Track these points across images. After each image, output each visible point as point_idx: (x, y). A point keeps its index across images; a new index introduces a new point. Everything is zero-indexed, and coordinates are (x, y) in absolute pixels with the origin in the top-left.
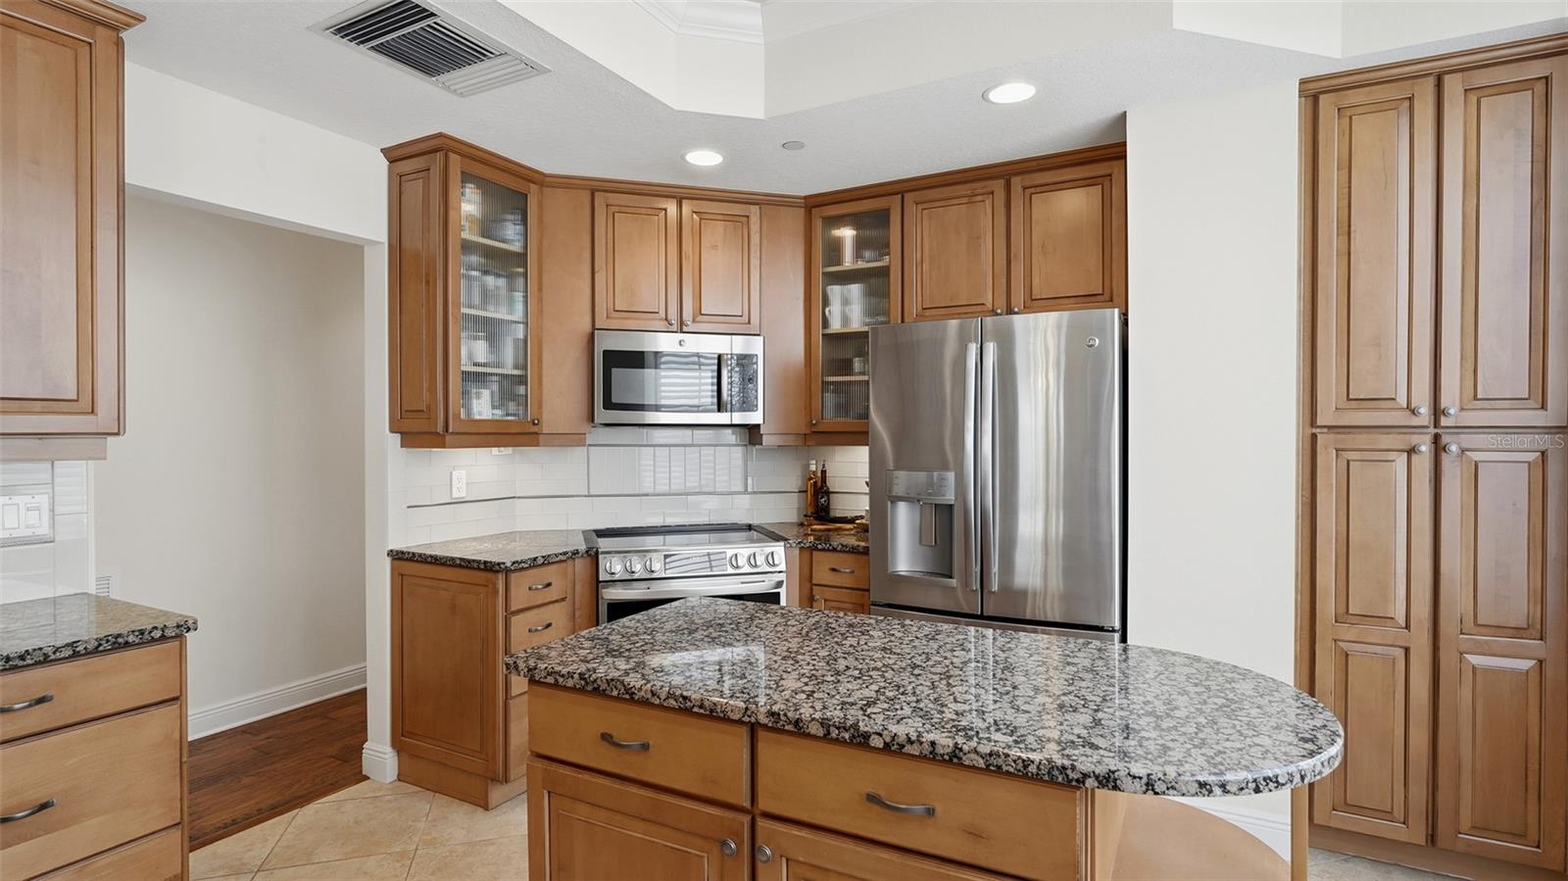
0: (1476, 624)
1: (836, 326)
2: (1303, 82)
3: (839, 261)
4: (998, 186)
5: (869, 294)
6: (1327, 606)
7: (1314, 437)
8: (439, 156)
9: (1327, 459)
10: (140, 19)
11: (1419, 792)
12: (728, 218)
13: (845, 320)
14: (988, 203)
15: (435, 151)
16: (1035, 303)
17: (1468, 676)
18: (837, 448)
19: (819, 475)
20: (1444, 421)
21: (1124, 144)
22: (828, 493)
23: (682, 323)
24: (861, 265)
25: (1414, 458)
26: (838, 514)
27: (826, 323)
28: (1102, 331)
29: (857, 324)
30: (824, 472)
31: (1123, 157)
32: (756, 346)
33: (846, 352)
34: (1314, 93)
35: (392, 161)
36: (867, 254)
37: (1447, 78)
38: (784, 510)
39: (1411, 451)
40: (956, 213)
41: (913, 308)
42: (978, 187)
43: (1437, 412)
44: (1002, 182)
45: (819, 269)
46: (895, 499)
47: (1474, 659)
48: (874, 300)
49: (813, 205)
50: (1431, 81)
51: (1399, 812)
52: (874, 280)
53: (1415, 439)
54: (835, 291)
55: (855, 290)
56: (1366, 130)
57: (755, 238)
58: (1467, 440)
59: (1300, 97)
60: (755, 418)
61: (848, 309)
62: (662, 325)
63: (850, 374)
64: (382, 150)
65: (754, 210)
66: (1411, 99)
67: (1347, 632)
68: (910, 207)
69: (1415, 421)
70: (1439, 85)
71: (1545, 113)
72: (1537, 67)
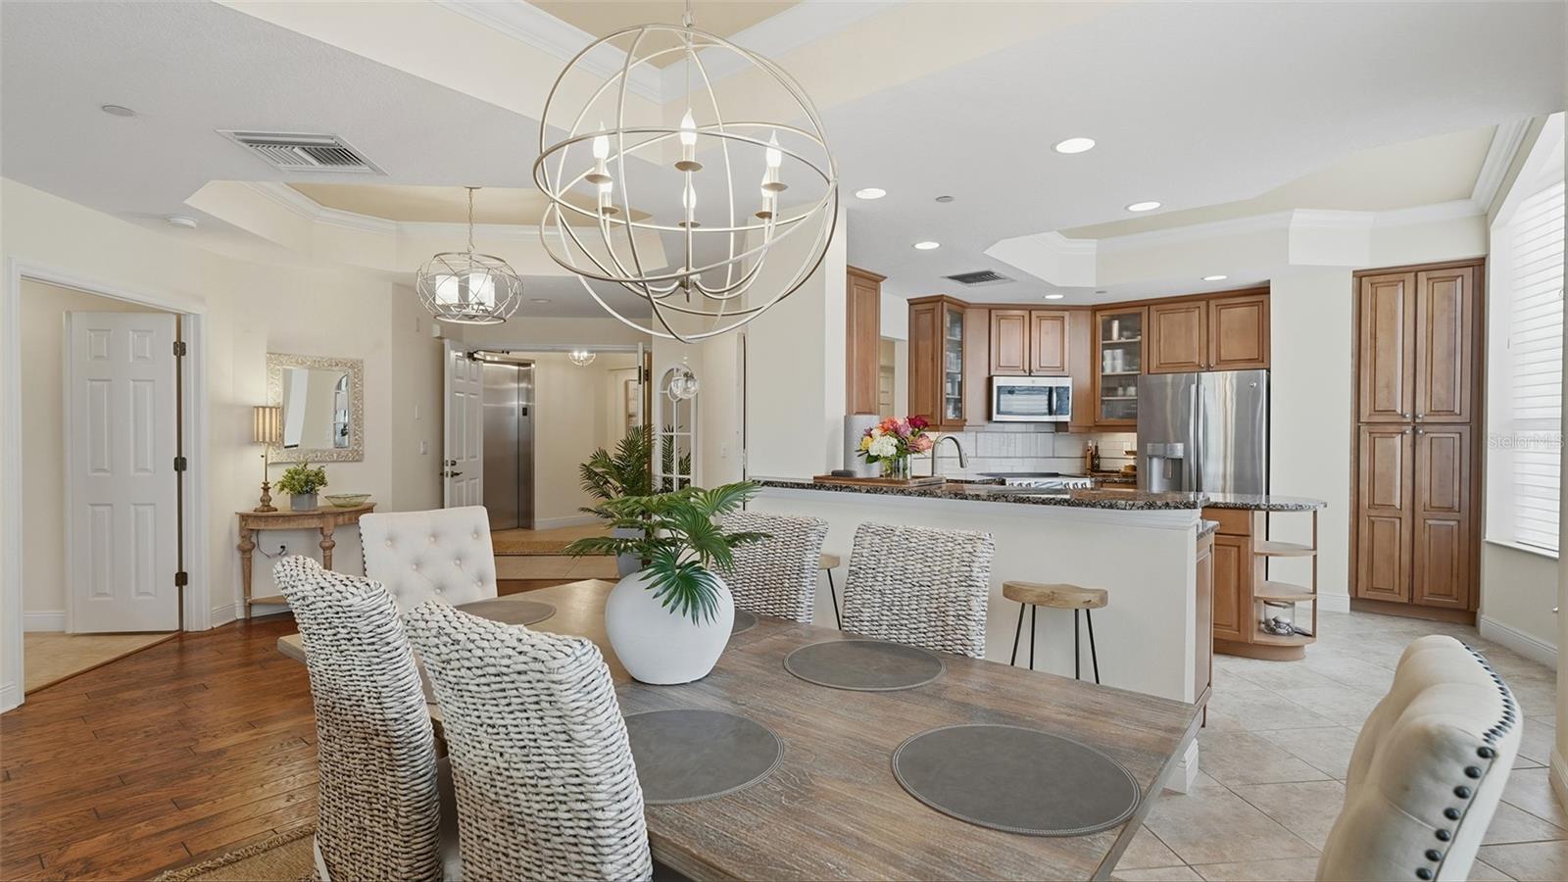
0: (1431, 507)
1: (1108, 371)
2: (1354, 272)
3: (1110, 339)
4: (1203, 304)
5: (1127, 353)
6: (1365, 501)
7: (1359, 427)
8: (940, 304)
9: (1365, 437)
10: (885, 278)
11: (1406, 581)
12: (1054, 318)
13: (1114, 368)
14: (1197, 312)
15: (938, 301)
16: (1223, 364)
17: (1427, 529)
18: (1104, 434)
19: (1094, 449)
20: (1417, 421)
21: (1269, 287)
22: (1099, 458)
23: (1030, 371)
24: (1123, 340)
25: (1404, 436)
26: (1105, 469)
27: (1103, 370)
28: (1258, 381)
29: (1119, 371)
30: (1096, 447)
31: (1269, 293)
32: (1067, 382)
33: (1112, 385)
34: (1360, 276)
35: (910, 305)
36: (1125, 333)
37: (1419, 274)
38: (1075, 466)
39: (1403, 433)
40: (1179, 317)
41: (1154, 364)
42: (1191, 304)
43: (1415, 416)
44: (1204, 302)
45: (1100, 342)
46: (1151, 458)
47: (1430, 522)
48: (1128, 357)
49: (1095, 309)
50: (1413, 274)
51: (1396, 589)
52: (1131, 351)
53: (1404, 428)
54: (1108, 353)
55: (1119, 352)
56: (1383, 293)
57: (1067, 327)
58: (1428, 428)
59: (1354, 276)
60: (1066, 418)
61: (1114, 363)
62: (1022, 373)
63: (1117, 396)
64: (908, 300)
65: (1066, 314)
66: (1403, 281)
67: (1373, 513)
68: (1154, 315)
69: (1405, 420)
70: (1416, 276)
71: (1461, 290)
72: (1458, 272)
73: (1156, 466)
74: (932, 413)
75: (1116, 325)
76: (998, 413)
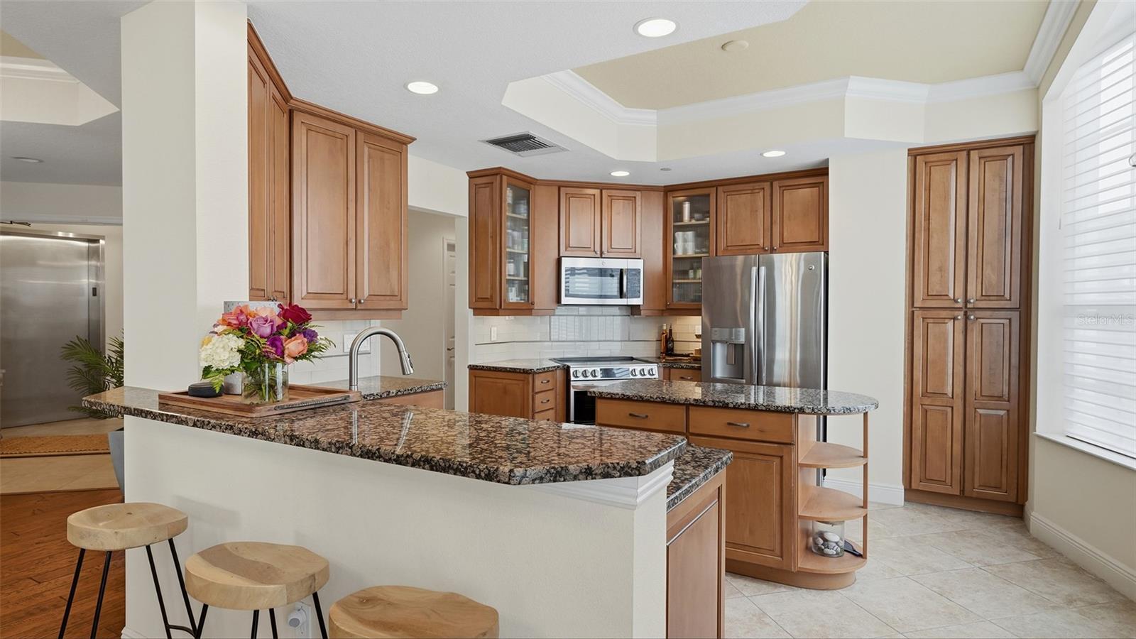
0: (981, 395)
1: (680, 253)
2: (909, 150)
3: (682, 220)
4: (767, 185)
5: (698, 236)
6: (919, 389)
7: (913, 312)
8: (498, 177)
9: (919, 322)
10: (414, 139)
11: (957, 471)
12: (625, 198)
13: (685, 250)
14: (761, 194)
15: (497, 174)
16: (787, 247)
17: (978, 419)
18: (678, 317)
19: (668, 331)
20: (969, 306)
21: (828, 168)
22: (673, 341)
23: (602, 253)
24: (694, 222)
25: (956, 322)
26: (678, 352)
27: (674, 253)
28: (817, 262)
29: (690, 253)
30: (671, 330)
31: (827, 174)
32: (639, 264)
33: (685, 266)
34: (915, 154)
35: (470, 178)
36: (697, 216)
37: (972, 152)
38: (650, 350)
39: (955, 319)
40: (744, 198)
41: (722, 245)
42: (757, 185)
43: (966, 301)
44: (769, 183)
45: (672, 224)
46: (714, 342)
47: (981, 411)
48: (699, 239)
49: (668, 190)
50: (965, 153)
51: (948, 481)
52: (702, 234)
53: (956, 313)
54: (679, 235)
55: (690, 234)
56: (937, 173)
57: (639, 209)
58: (979, 314)
59: (908, 155)
60: (638, 301)
61: (686, 245)
62: (593, 254)
63: (689, 279)
64: (467, 172)
65: (638, 194)
66: (956, 160)
67: (927, 401)
68: (721, 195)
69: (957, 306)
70: (969, 155)
71: (1012, 170)
72: (1009, 150)
73: (720, 352)
74: (491, 296)
75: (687, 206)
76: (566, 296)
